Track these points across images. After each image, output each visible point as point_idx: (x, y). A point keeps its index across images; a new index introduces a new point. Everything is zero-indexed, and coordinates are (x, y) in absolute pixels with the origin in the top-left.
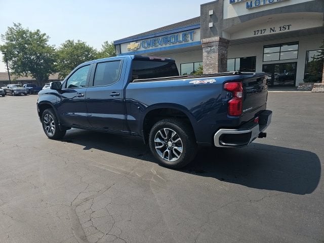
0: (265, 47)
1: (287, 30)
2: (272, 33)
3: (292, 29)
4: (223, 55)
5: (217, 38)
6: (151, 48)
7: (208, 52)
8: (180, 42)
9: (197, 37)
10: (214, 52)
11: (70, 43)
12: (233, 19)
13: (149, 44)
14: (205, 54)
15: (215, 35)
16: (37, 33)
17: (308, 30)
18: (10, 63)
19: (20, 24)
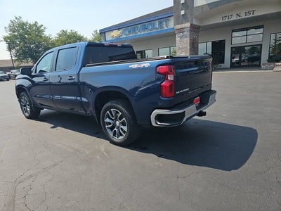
0: (233, 31)
1: (251, 15)
2: (239, 18)
3: (257, 14)
4: (194, 39)
5: (188, 25)
6: (131, 35)
7: (181, 37)
8: (157, 29)
9: (171, 24)
10: (186, 37)
11: (64, 33)
12: (202, 7)
13: (130, 32)
14: (178, 39)
15: (187, 21)
16: (35, 24)
17: (271, 14)
18: (14, 51)
19: (20, 18)
